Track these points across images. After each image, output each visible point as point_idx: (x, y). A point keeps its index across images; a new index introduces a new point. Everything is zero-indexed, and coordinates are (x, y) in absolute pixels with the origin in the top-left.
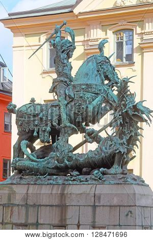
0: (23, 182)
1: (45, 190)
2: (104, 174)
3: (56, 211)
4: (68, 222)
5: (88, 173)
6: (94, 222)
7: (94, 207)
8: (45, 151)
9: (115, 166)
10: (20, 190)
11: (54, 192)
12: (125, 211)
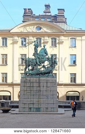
0: (29, 77)
1: (35, 79)
2: (48, 75)
3: (38, 84)
4: (41, 86)
5: (44, 75)
6: (47, 86)
7: (47, 82)
8: (32, 70)
9: (50, 73)
10: (28, 79)
11: (37, 79)
12: (54, 83)
